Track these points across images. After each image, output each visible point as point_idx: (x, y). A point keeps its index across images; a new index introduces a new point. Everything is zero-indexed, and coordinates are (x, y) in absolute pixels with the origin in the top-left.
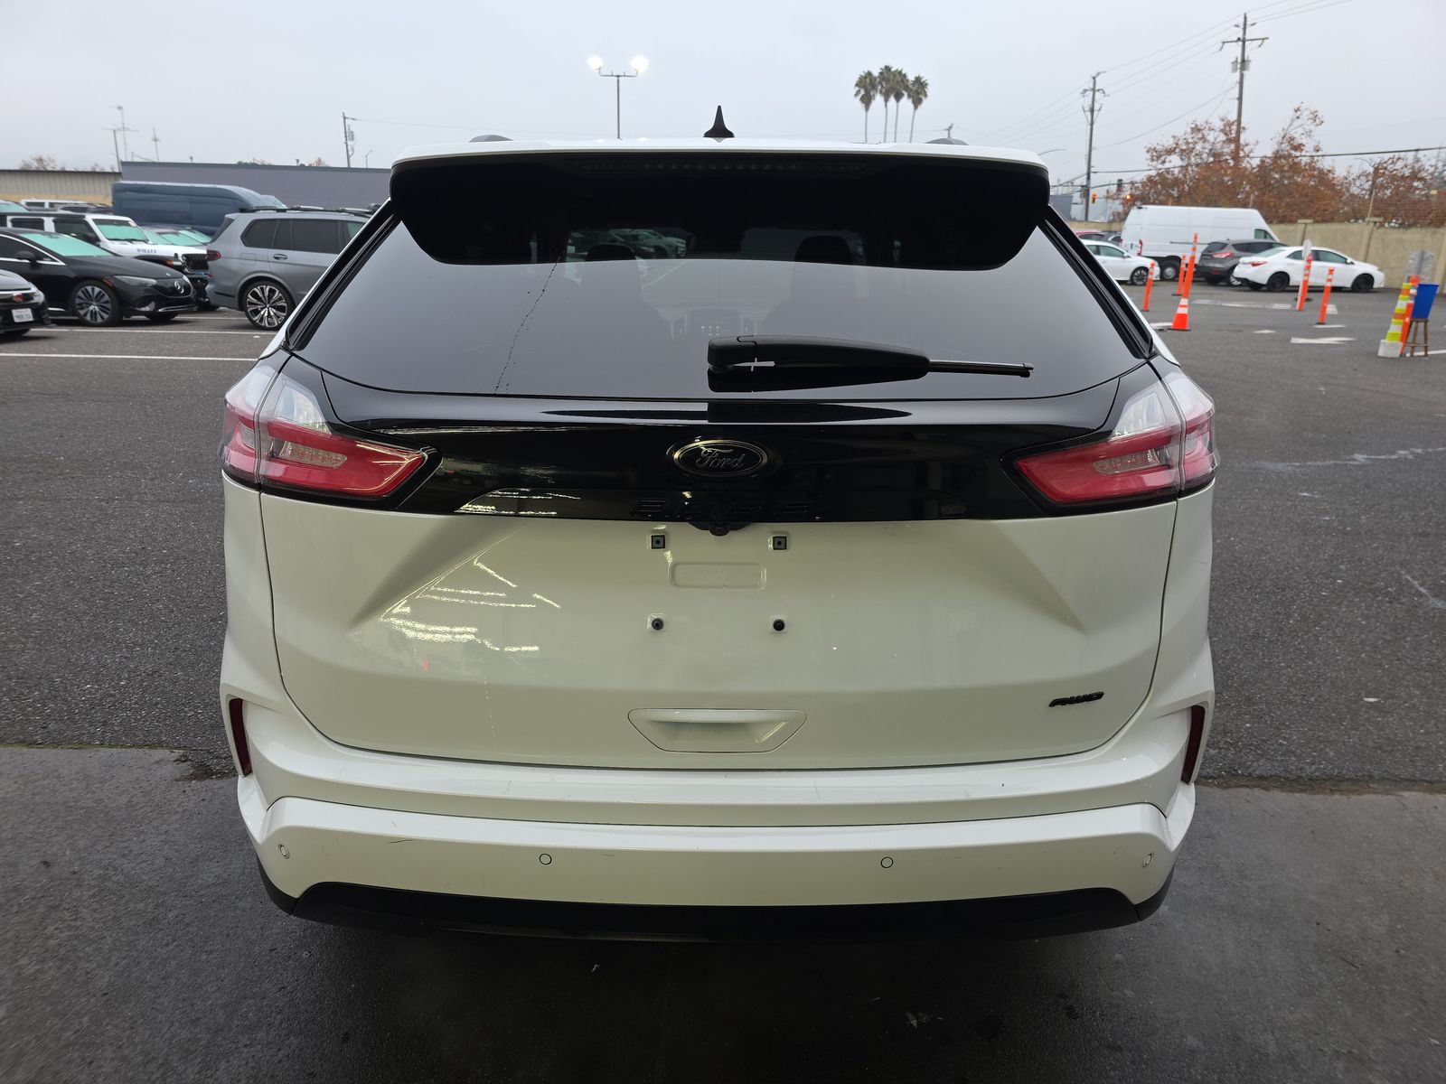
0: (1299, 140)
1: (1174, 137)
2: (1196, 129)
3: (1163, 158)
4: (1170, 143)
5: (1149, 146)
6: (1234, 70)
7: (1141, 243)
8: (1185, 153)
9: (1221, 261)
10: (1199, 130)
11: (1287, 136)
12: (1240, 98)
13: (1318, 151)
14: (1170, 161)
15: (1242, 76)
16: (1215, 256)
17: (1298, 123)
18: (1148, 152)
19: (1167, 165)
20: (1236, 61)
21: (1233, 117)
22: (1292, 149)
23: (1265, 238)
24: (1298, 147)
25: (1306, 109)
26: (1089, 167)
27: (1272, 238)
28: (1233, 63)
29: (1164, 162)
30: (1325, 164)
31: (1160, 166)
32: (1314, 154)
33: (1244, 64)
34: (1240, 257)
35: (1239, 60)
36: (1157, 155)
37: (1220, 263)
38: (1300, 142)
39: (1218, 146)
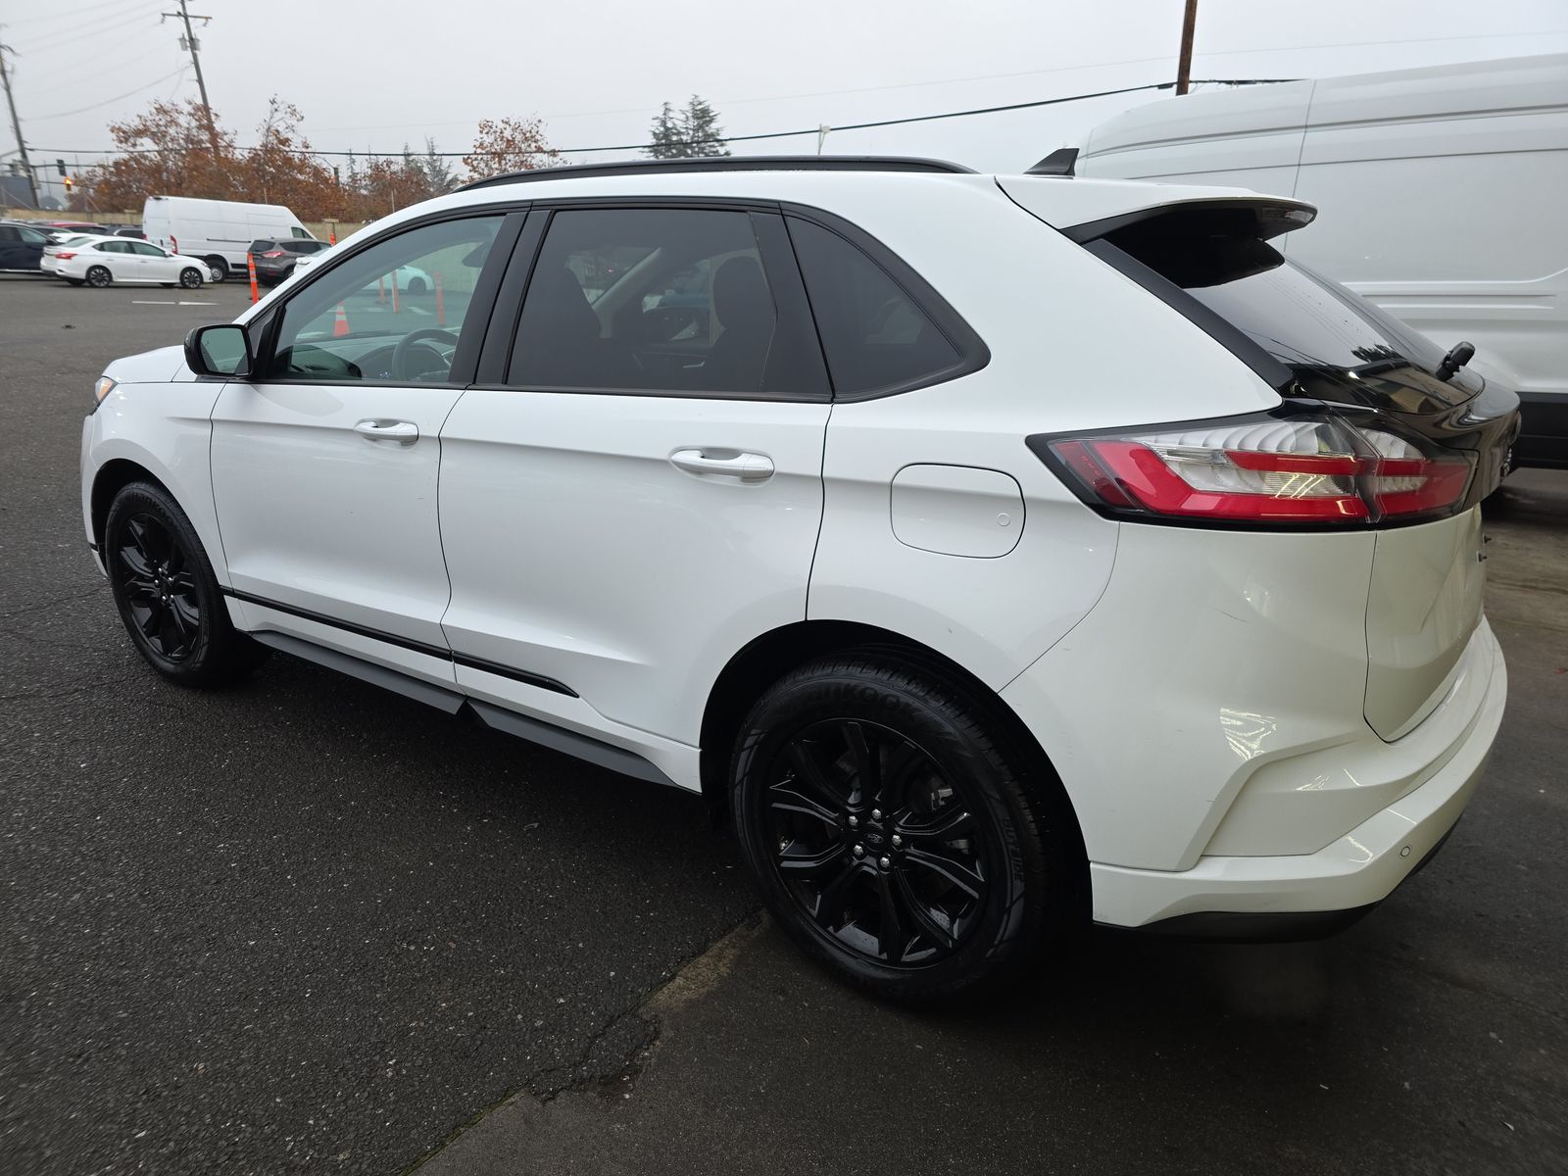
0: (284, 134)
1: (140, 117)
2: (161, 110)
3: (132, 140)
4: (136, 123)
5: (112, 124)
6: (185, 48)
7: (173, 239)
8: (158, 136)
9: (274, 261)
10: (166, 112)
11: (272, 129)
12: (200, 81)
13: (307, 147)
14: (142, 145)
15: (195, 56)
16: (266, 256)
17: (277, 116)
18: (113, 131)
19: (139, 148)
20: (184, 38)
21: (199, 101)
22: (280, 144)
23: (304, 237)
24: (285, 142)
25: (283, 102)
26: (21, 142)
27: (310, 237)
28: (180, 40)
29: (134, 145)
30: (316, 161)
31: (131, 149)
32: (304, 150)
33: (192, 43)
34: (296, 258)
35: (187, 38)
36: (125, 136)
37: (274, 264)
38: (286, 136)
39: (194, 132)
